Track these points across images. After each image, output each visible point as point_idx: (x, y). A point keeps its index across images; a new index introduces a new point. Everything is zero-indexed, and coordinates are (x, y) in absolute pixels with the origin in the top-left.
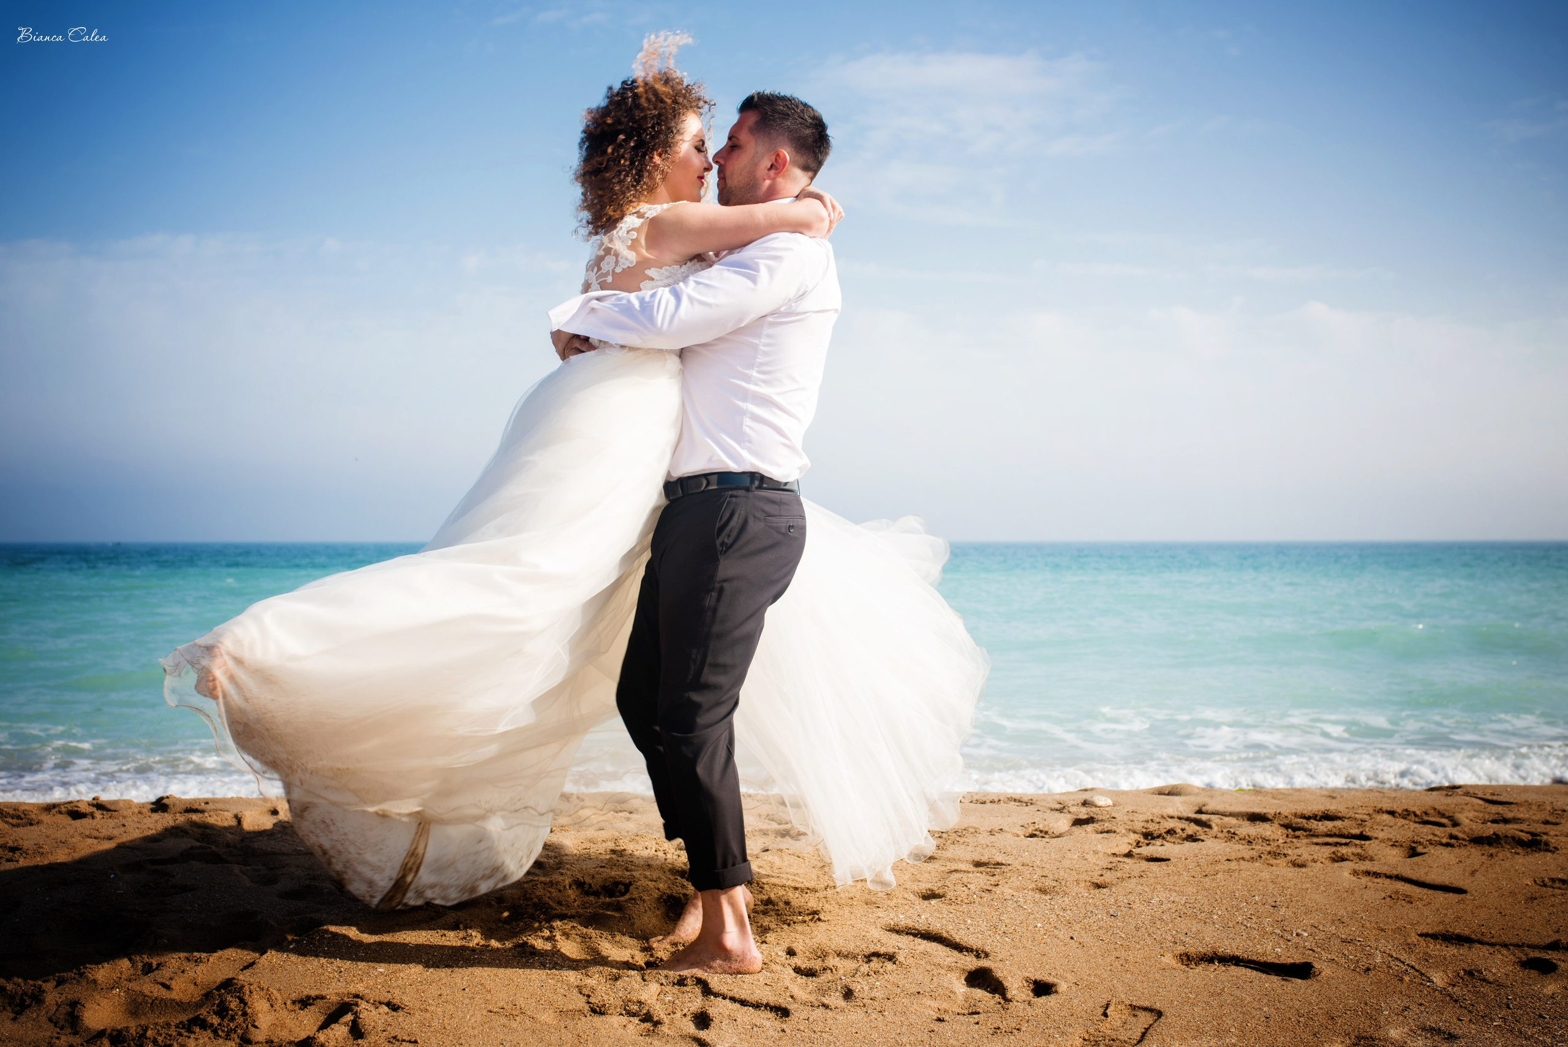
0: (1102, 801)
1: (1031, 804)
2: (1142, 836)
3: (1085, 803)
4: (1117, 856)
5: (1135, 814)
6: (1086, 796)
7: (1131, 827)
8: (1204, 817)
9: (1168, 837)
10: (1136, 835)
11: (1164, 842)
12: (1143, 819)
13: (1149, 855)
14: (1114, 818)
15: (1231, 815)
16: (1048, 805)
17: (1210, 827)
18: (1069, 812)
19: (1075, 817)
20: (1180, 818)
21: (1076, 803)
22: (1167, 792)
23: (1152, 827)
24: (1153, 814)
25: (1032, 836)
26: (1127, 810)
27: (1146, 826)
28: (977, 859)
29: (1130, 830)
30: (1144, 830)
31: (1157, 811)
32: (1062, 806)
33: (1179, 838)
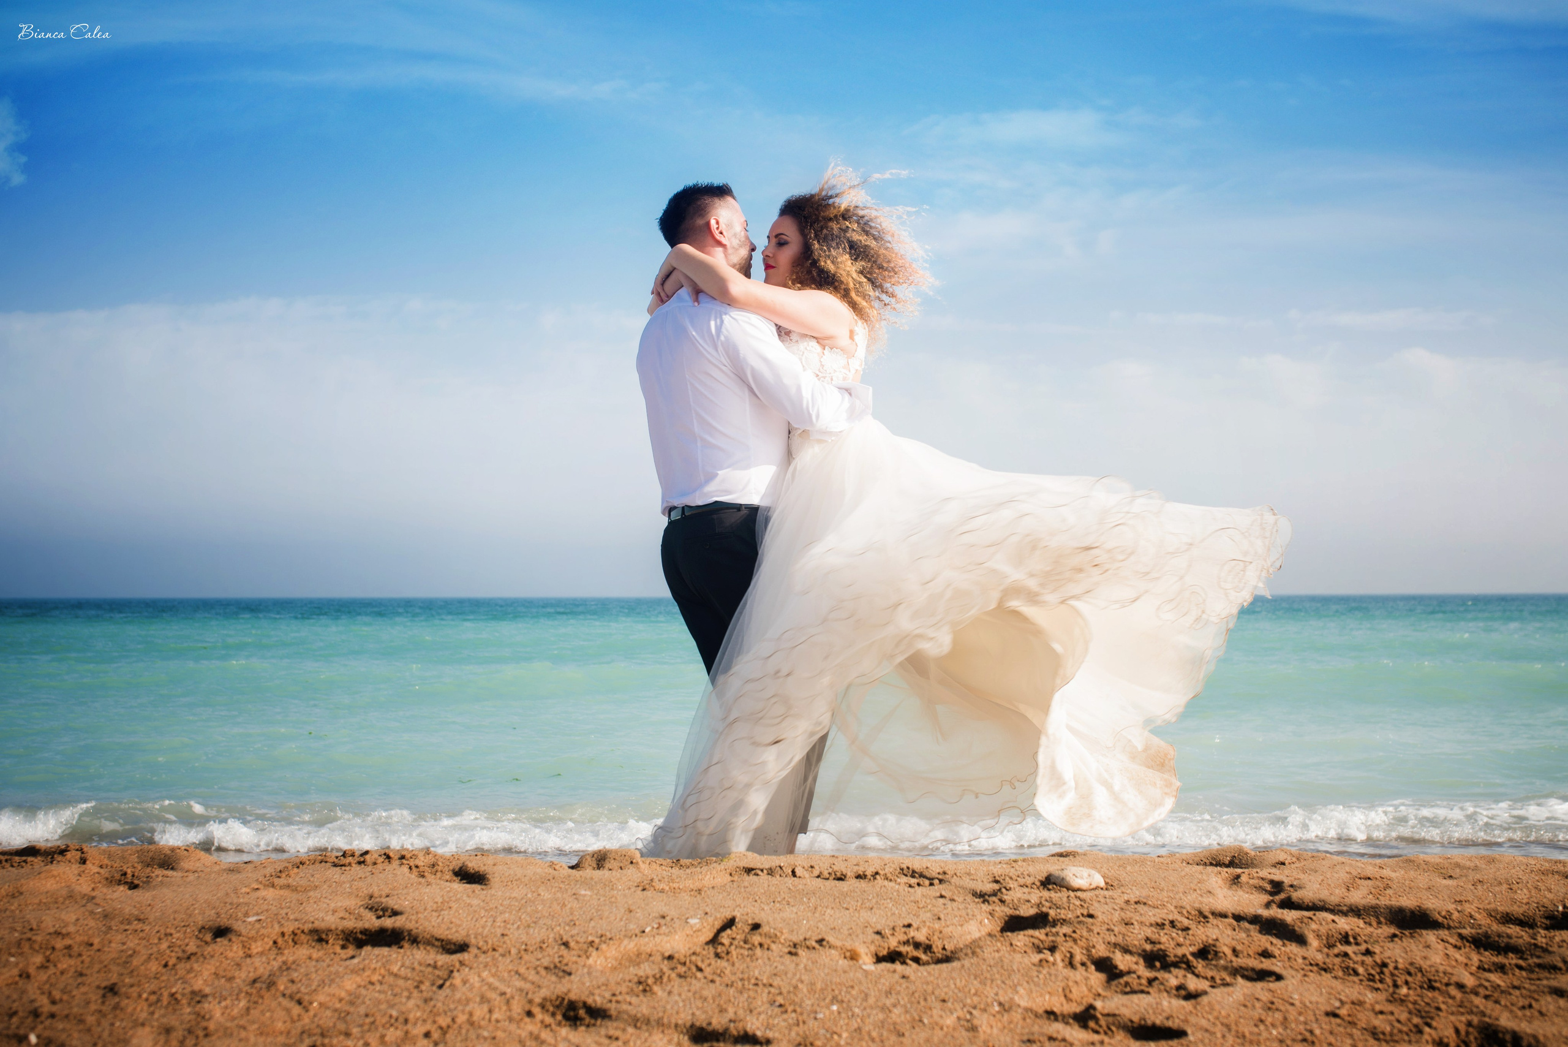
0: (1081, 876)
1: (941, 881)
2: (1141, 961)
3: (1049, 882)
4: (1056, 1019)
5: (1140, 907)
6: (1054, 868)
7: (1120, 939)
8: (1289, 916)
9: (1200, 965)
10: (1128, 957)
11: (1189, 976)
12: (1153, 920)
13: (1136, 1019)
14: (1091, 916)
15: (1355, 911)
16: (972, 885)
17: (1301, 940)
18: (1002, 901)
19: (1009, 912)
20: (1238, 918)
21: (1029, 881)
22: (1227, 860)
23: (1167, 941)
24: (1180, 909)
25: (893, 957)
26: (1126, 897)
27: (1154, 937)
28: (701, 1020)
29: (1116, 945)
30: (1148, 947)
31: (1191, 901)
32: (996, 887)
33: (1225, 968)
